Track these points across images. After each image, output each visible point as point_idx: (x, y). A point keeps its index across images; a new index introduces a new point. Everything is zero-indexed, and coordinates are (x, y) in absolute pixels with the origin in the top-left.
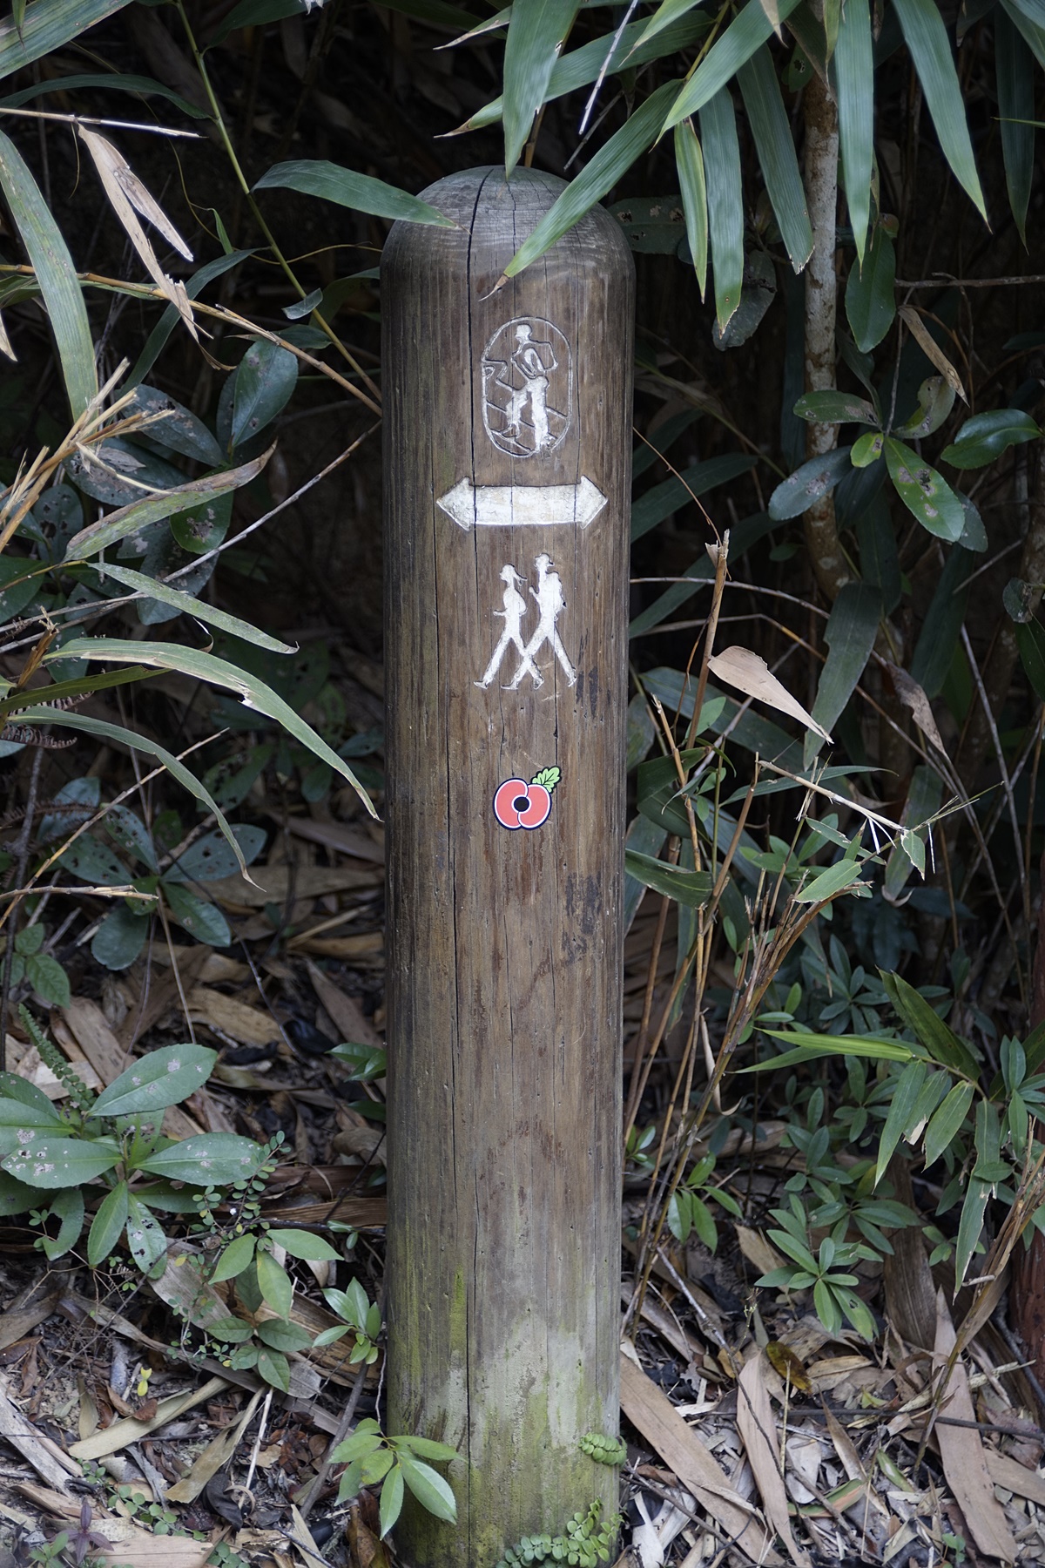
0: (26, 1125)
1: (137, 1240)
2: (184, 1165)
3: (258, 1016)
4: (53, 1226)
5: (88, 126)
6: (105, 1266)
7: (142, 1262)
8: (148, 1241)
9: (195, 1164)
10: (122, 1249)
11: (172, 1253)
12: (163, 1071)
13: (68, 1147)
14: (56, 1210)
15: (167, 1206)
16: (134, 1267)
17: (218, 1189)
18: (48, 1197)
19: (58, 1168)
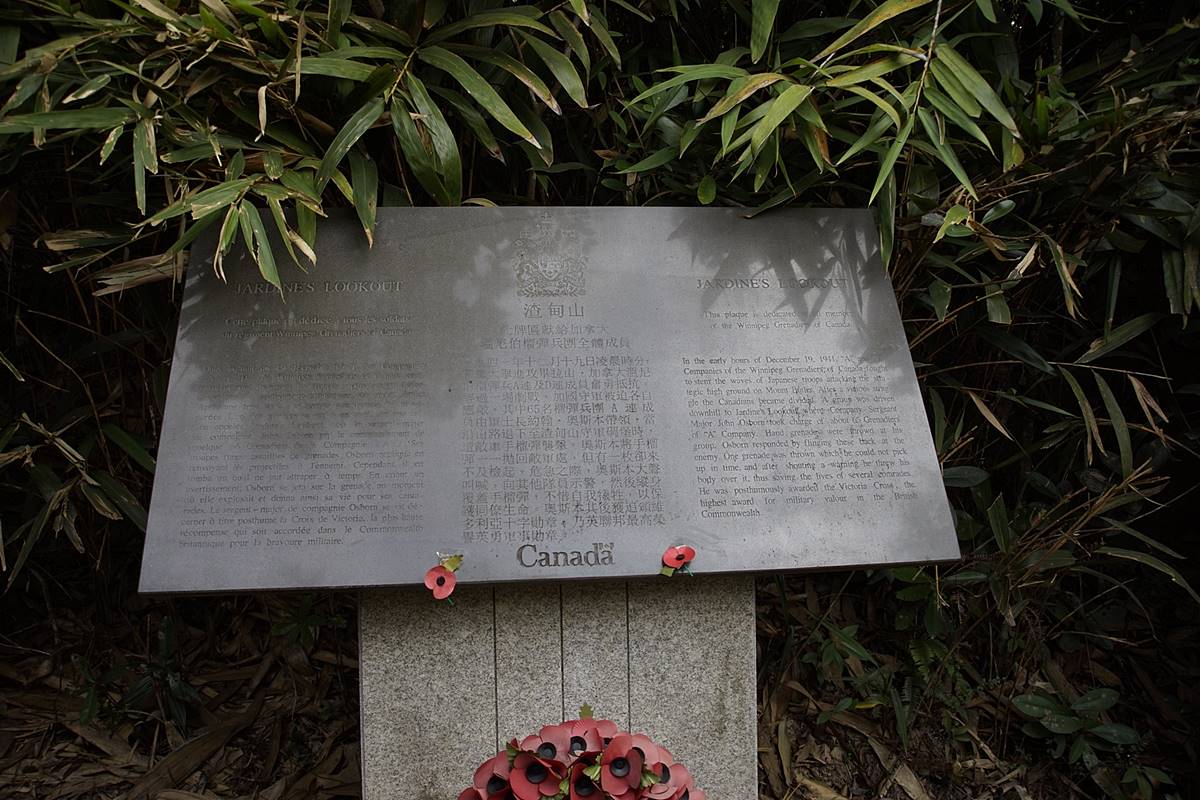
0: (1049, 708)
1: (1086, 757)
2: (1106, 734)
3: (1111, 674)
4: (1054, 745)
5: (1131, 375)
6: (1074, 764)
7: (1089, 766)
8: (1090, 759)
9: (1111, 734)
10: (1081, 760)
11: (1100, 765)
12: (1100, 697)
13: (1064, 719)
14: (1055, 740)
15: (1098, 747)
16: (1084, 767)
17: (1123, 746)
18: (1053, 735)
19: (1060, 726)
